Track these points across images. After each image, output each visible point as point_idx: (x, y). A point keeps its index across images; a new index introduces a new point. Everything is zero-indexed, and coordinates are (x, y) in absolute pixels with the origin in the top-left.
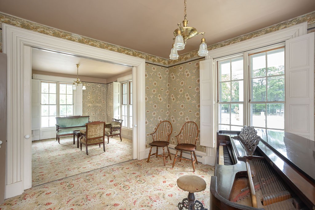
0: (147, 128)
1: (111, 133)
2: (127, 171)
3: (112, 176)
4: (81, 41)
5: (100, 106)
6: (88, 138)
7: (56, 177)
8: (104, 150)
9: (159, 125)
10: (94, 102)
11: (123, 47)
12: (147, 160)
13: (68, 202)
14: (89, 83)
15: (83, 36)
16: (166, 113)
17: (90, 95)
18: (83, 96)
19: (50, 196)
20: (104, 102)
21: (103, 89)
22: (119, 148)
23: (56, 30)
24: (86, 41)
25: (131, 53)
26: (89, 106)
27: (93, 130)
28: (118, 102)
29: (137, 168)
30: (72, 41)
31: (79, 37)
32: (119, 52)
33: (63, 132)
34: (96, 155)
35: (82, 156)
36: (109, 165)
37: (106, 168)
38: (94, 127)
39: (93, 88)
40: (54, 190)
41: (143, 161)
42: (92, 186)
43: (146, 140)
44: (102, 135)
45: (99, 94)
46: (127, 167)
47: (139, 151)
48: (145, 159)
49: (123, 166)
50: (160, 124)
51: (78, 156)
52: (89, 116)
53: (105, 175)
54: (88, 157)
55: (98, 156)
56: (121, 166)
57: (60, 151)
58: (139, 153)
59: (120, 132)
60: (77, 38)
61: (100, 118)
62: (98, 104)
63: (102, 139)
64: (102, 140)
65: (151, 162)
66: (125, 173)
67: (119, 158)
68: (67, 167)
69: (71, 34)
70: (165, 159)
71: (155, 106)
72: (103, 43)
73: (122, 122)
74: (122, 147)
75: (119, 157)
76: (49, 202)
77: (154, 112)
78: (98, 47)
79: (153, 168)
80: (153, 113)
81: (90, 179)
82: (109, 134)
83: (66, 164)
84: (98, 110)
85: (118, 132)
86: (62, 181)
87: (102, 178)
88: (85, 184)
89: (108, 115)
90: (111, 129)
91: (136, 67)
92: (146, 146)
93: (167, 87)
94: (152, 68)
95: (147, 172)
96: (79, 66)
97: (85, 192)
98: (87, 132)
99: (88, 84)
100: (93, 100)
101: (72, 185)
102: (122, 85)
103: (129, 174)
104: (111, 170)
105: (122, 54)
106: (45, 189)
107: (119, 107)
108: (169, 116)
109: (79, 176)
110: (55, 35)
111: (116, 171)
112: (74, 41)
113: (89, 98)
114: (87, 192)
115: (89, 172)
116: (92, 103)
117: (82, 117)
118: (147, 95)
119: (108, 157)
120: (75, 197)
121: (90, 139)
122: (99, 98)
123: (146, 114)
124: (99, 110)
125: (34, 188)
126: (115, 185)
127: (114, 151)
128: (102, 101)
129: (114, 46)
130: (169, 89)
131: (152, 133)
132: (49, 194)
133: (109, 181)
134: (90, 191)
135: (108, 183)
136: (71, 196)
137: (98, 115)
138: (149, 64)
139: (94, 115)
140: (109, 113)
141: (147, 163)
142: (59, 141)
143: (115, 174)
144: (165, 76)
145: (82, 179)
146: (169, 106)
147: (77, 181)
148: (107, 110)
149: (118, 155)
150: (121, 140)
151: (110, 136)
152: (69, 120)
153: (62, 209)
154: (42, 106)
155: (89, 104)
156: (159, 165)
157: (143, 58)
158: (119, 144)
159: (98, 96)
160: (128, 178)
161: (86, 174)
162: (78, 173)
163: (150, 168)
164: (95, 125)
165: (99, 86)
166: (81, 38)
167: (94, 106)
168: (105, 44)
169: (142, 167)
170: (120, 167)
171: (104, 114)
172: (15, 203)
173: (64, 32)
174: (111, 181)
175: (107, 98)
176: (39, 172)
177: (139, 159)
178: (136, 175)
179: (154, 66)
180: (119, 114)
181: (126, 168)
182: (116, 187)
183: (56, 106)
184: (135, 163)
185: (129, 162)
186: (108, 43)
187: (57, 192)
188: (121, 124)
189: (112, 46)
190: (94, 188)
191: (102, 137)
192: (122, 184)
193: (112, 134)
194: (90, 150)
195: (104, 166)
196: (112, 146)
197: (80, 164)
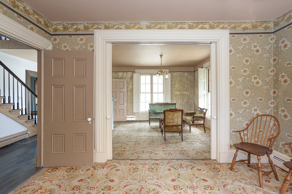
0: (232, 122)
1: (193, 122)
2: (197, 173)
3: (177, 174)
4: (148, 28)
5: (187, 94)
6: (166, 125)
7: (131, 155)
8: (182, 140)
9: (253, 120)
10: (181, 90)
11: (195, 22)
12: (230, 166)
13: (125, 186)
14: (177, 73)
15: (151, 22)
16: (270, 102)
17: (177, 83)
18: (172, 85)
19: (117, 174)
20: (191, 90)
21: (190, 77)
22: (199, 141)
23: (127, 23)
24: (154, 26)
25: (207, 26)
26: (177, 94)
27: (171, 118)
28: (204, 90)
29: (212, 174)
30: (140, 29)
31: (147, 23)
32: (190, 29)
33: (153, 116)
34: (173, 143)
35: (160, 141)
36: (180, 158)
37: (175, 160)
38: (172, 115)
39: (180, 77)
40: (123, 168)
41: (224, 166)
42: (152, 178)
43: (231, 139)
44: (180, 124)
45: (186, 82)
46: (199, 168)
47: (219, 151)
48: (228, 164)
49: (194, 165)
50: (255, 118)
51: (157, 141)
52: (176, 104)
53: (169, 170)
54: (165, 143)
55: (174, 145)
56: (192, 164)
57: (147, 132)
58: (218, 153)
59: (204, 122)
60: (145, 25)
61: (187, 106)
62: (185, 93)
63: (180, 127)
64: (180, 129)
65: (236, 170)
66: (192, 176)
67: (194, 152)
68: (143, 149)
69: (140, 23)
70: (261, 175)
71: (247, 93)
72: (172, 23)
73: (206, 111)
74: (203, 140)
75: (195, 150)
76: (113, 179)
77: (245, 100)
78: (166, 29)
79: (237, 183)
80: (242, 102)
81: (154, 168)
82: (191, 123)
83: (144, 145)
84: (185, 98)
85: (202, 122)
86: (132, 162)
87: (166, 172)
88: (147, 172)
89: (195, 104)
90: (193, 118)
91: (216, 42)
92: (231, 146)
93: (272, 63)
94: (242, 39)
95: (224, 186)
96: (163, 57)
97: (143, 182)
98: (164, 119)
99: (175, 74)
100: (180, 89)
101: (137, 170)
102: (209, 70)
103: (198, 179)
104: (180, 165)
105: (195, 30)
106: (118, 165)
107: (204, 95)
108: (276, 108)
109: (147, 162)
110: (128, 28)
111: (184, 169)
112: (142, 29)
113: (176, 87)
114: (144, 182)
115: (157, 160)
116: (179, 91)
117: (169, 104)
118: (232, 78)
119: (183, 148)
120: (132, 184)
121: (168, 126)
122: (187, 86)
123: (231, 103)
124: (187, 98)
125: (113, 161)
126: (175, 188)
127: (193, 142)
128: (189, 89)
129: (184, 23)
130: (275, 66)
131: (241, 129)
132: (118, 170)
133: (170, 179)
134: (147, 183)
135: (169, 181)
136: (130, 181)
137: (185, 103)
138: (235, 35)
139: (181, 102)
140: (196, 102)
141: (229, 170)
142: (150, 124)
143: (181, 173)
144: (267, 48)
145: (147, 166)
146: (274, 93)
147: (143, 166)
148: (194, 98)
149: (194, 149)
150: (205, 131)
151: (192, 125)
152: (158, 106)
153: (117, 192)
154: (141, 94)
155: (177, 92)
156: (250, 182)
157: (226, 28)
158: (201, 136)
159: (186, 84)
160: (194, 184)
161: (153, 162)
162: (147, 158)
163: (231, 180)
164: (172, 113)
165: (186, 75)
166: (149, 24)
167: (181, 95)
168: (173, 23)
169: (220, 175)
170: (190, 165)
171: (191, 102)
172: (97, 169)
173: (134, 23)
174: (173, 180)
175: (194, 86)
176: (124, 147)
177: (218, 161)
178: (207, 184)
179: (245, 36)
180: (204, 103)
181: (197, 169)
182: (175, 191)
183: (150, 94)
184: (212, 166)
185: (204, 161)
186: (177, 22)
187: (123, 171)
188: (205, 114)
189: (181, 23)
190: (153, 182)
191: (180, 125)
192: (183, 189)
193: (195, 124)
194: (170, 136)
195: (173, 158)
196: (192, 137)
197: (155, 149)
